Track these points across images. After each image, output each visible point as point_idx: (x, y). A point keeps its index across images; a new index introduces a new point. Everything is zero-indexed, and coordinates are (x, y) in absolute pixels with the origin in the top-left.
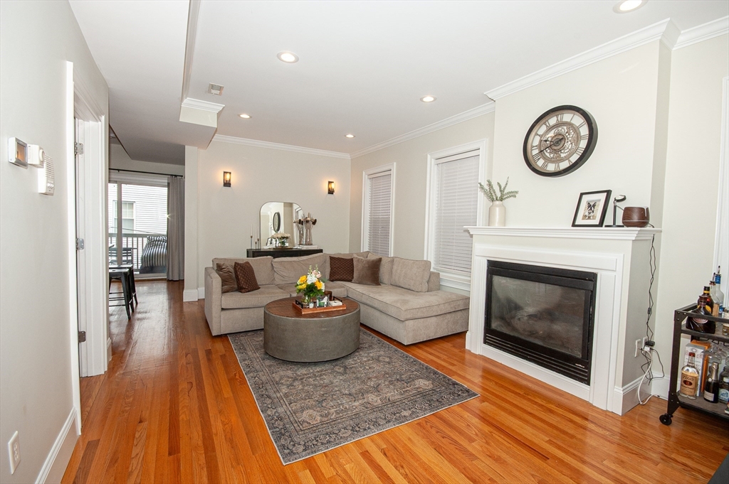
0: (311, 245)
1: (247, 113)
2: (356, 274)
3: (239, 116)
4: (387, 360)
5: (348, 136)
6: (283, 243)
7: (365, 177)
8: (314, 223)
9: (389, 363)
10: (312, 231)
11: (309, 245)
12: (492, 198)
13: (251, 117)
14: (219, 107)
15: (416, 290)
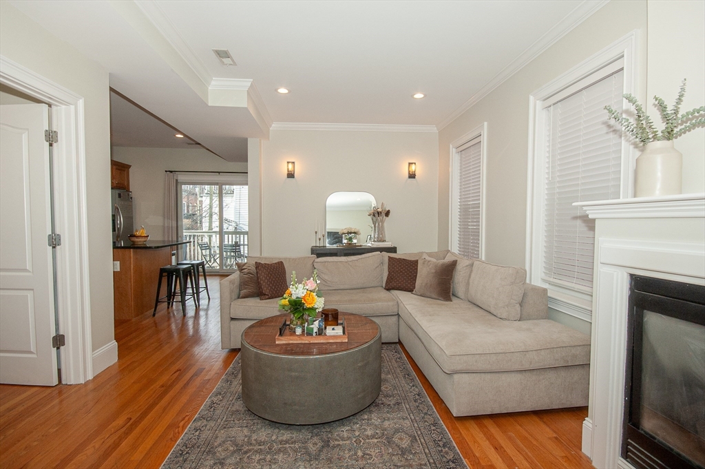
0: (384, 241)
1: (286, 88)
2: (419, 282)
3: (276, 90)
4: (405, 443)
5: (416, 96)
6: (350, 239)
7: (453, 151)
8: (387, 213)
9: (403, 452)
10: (385, 224)
11: (380, 241)
12: (643, 137)
13: (290, 91)
14: (247, 83)
15: (499, 315)
